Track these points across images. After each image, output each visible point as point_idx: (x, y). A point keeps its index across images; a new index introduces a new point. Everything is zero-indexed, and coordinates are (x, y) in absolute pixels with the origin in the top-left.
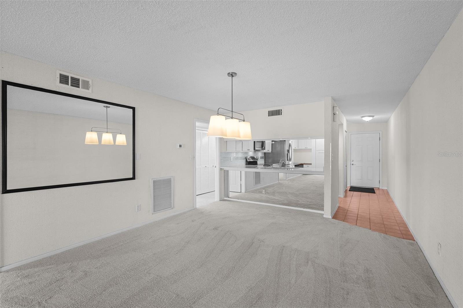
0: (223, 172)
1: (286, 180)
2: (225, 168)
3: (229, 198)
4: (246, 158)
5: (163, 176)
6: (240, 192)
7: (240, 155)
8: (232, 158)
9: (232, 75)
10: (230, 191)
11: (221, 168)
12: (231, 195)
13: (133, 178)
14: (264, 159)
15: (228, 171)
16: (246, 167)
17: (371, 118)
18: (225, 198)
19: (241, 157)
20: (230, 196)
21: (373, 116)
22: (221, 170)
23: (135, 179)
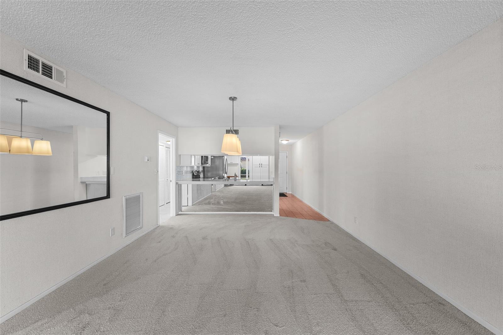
0: (178, 185)
1: (215, 191)
2: (180, 182)
3: (182, 212)
4: (193, 172)
5: (133, 193)
6: (187, 205)
7: (189, 169)
8: (184, 171)
9: (233, 99)
10: (183, 206)
11: (177, 182)
12: (183, 208)
13: (108, 196)
14: (203, 173)
15: (181, 185)
16: (193, 181)
17: (287, 142)
18: (180, 213)
19: (189, 171)
20: (183, 210)
21: (288, 141)
22: (177, 184)
23: (110, 198)
